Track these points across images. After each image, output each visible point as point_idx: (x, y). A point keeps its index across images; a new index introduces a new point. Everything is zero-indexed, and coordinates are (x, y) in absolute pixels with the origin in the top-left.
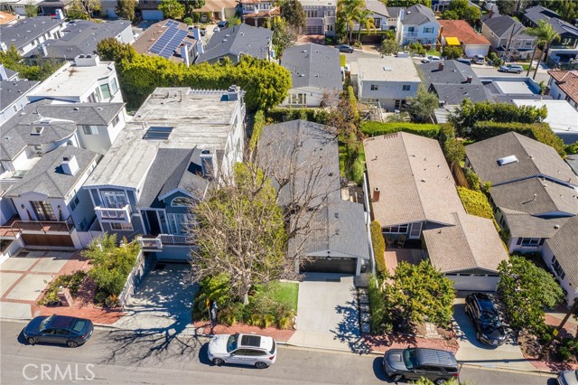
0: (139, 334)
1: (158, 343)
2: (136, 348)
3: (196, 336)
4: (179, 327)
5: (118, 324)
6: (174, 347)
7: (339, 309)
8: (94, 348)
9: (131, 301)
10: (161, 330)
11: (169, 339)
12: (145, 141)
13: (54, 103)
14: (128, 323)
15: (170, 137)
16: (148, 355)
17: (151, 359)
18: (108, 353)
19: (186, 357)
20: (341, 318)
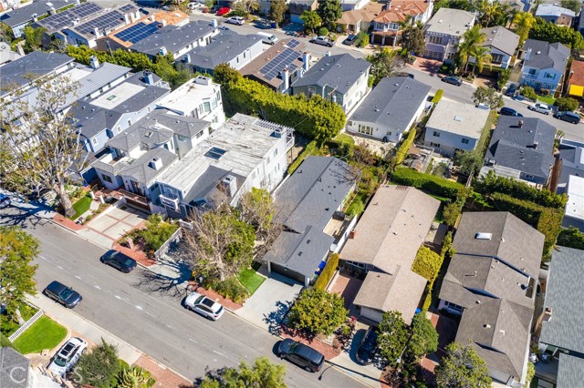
0: (158, 277)
1: (165, 286)
2: (153, 284)
3: (186, 289)
4: (180, 281)
5: (150, 268)
6: (172, 291)
7: (278, 303)
8: (133, 276)
9: (164, 256)
10: (170, 279)
11: (172, 285)
12: (205, 158)
13: (169, 113)
14: (156, 269)
15: (220, 159)
16: (157, 290)
17: (157, 293)
18: (139, 281)
19: (175, 299)
20: (275, 309)
